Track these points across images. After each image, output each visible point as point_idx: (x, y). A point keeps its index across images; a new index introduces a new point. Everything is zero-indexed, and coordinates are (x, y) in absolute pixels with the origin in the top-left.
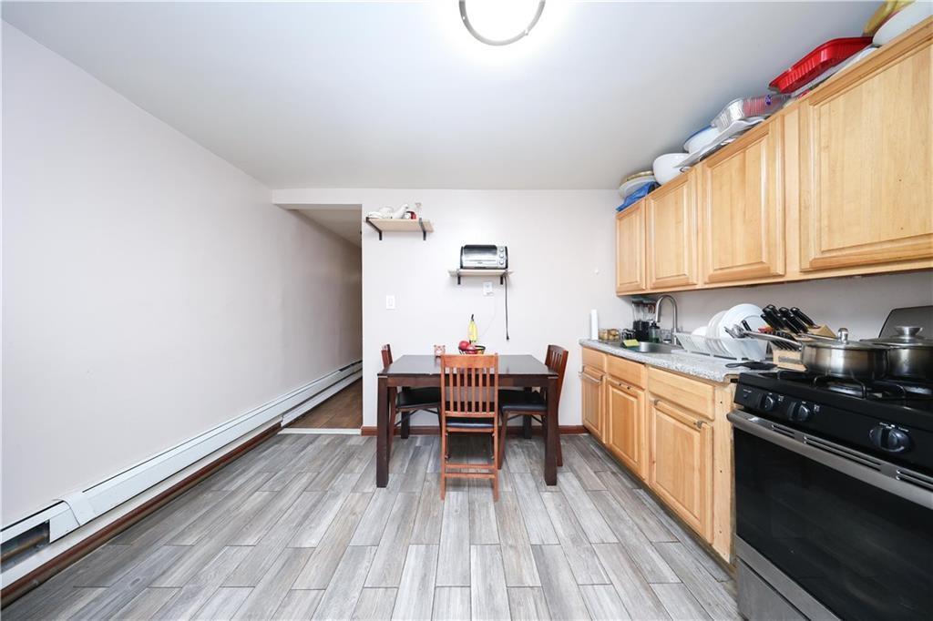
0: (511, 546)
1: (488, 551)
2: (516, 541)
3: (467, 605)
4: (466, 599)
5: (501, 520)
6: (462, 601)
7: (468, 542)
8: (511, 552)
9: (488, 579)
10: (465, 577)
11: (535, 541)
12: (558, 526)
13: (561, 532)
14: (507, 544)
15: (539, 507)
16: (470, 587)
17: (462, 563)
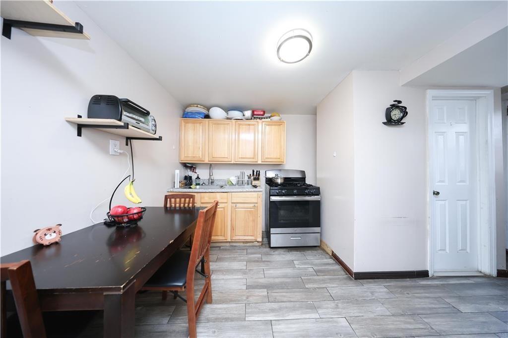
0: (247, 298)
1: (250, 310)
2: (244, 295)
3: (280, 322)
4: (277, 322)
5: (229, 301)
6: (279, 324)
7: (243, 322)
8: (251, 299)
9: (266, 310)
10: (267, 323)
11: (244, 287)
12: (236, 277)
13: (239, 277)
14: (245, 300)
15: (222, 282)
16: (271, 320)
17: (258, 325)
